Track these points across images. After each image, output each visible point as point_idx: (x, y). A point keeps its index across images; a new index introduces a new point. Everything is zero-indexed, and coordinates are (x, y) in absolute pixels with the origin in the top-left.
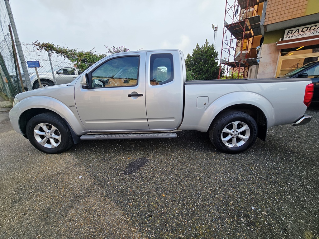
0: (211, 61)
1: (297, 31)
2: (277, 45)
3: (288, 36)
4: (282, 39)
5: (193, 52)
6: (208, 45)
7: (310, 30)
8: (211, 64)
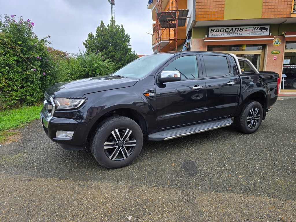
0: (124, 46)
1: (217, 31)
2: (205, 41)
3: (212, 34)
4: (208, 36)
5: (97, 32)
6: (116, 24)
7: (225, 31)
8: (124, 50)
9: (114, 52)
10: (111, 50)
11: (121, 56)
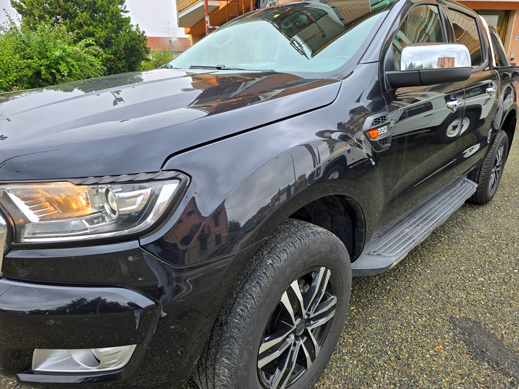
9: (92, 25)
10: (84, 21)
11: (107, 34)
